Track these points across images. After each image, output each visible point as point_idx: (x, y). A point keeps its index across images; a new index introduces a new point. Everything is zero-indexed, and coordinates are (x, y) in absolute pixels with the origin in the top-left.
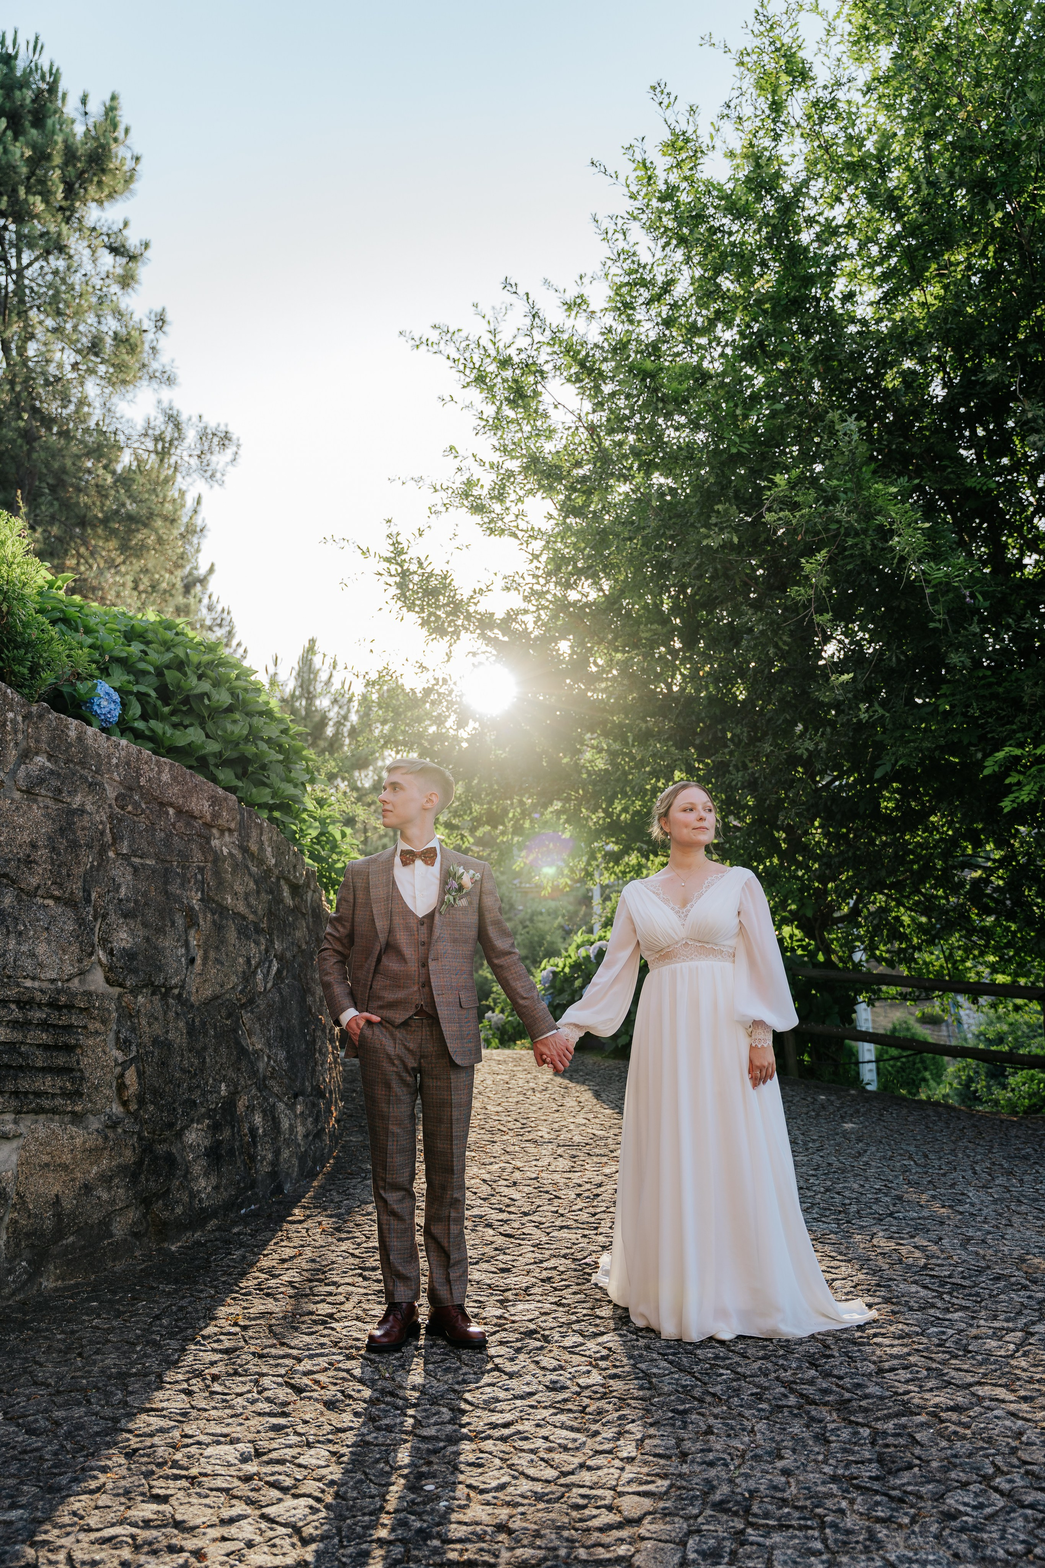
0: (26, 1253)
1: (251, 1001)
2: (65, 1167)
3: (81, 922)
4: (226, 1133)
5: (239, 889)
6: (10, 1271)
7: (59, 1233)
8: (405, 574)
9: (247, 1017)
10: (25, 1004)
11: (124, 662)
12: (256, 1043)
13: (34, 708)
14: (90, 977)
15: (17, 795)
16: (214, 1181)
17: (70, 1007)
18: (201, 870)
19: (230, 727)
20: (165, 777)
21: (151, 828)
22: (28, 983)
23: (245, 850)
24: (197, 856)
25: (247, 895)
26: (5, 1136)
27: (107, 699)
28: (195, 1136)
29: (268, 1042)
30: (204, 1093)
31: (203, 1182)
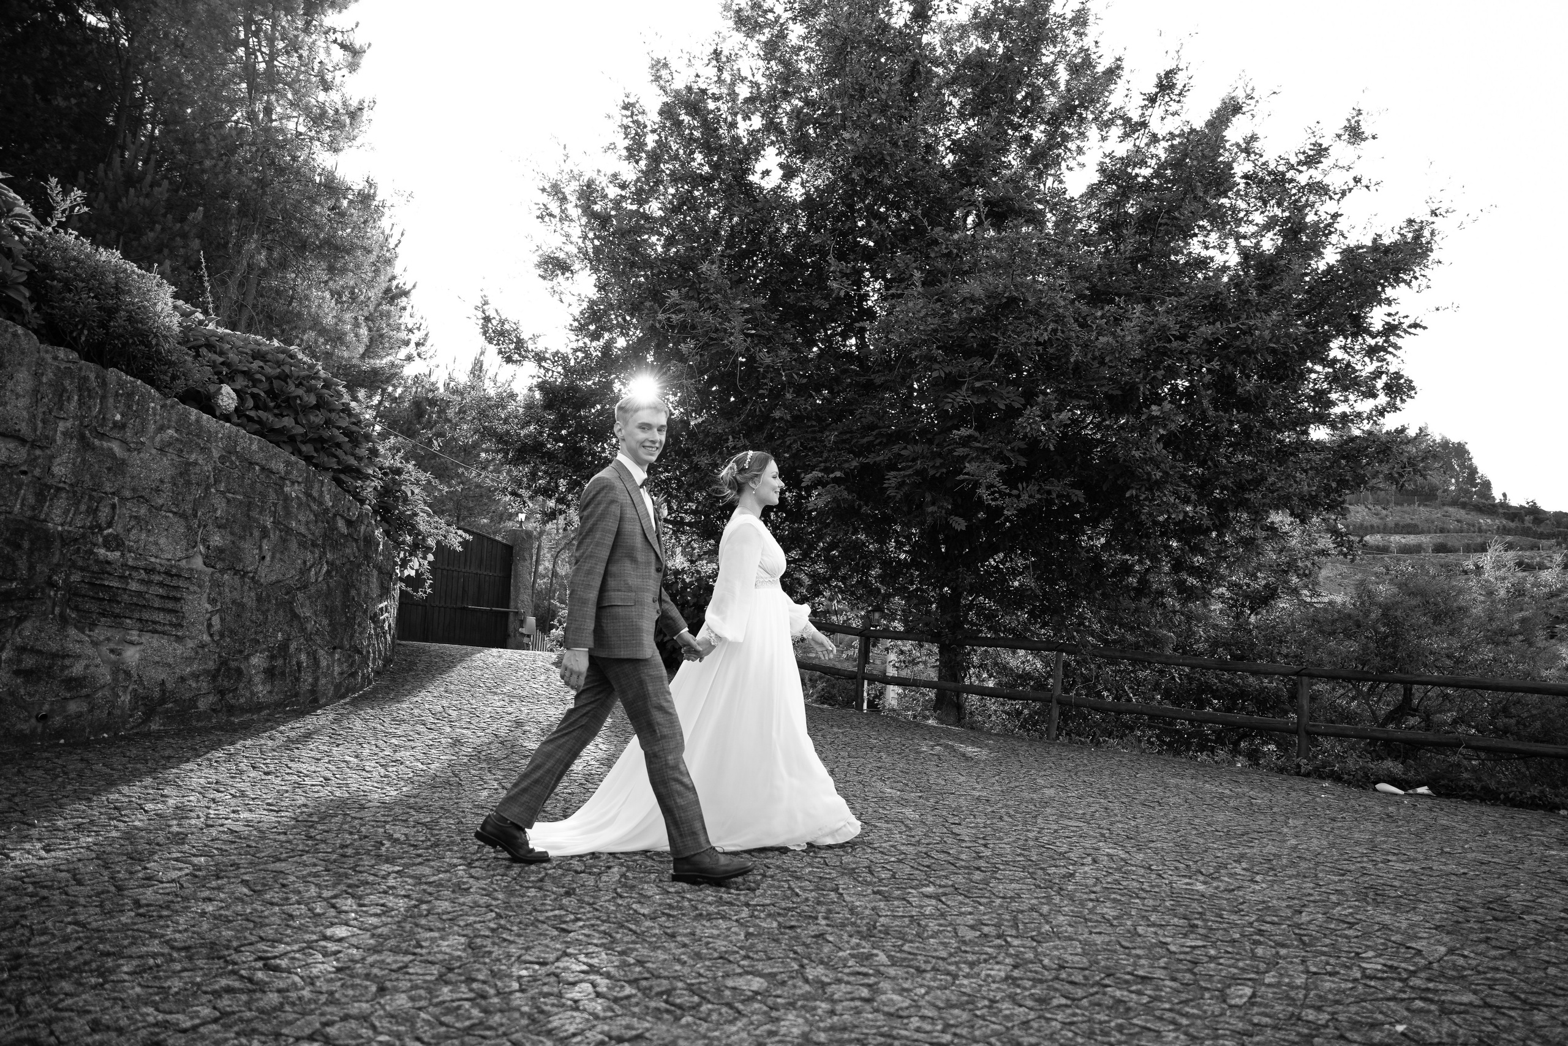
0: (142, 708)
1: (305, 587)
2: (169, 665)
3: (189, 528)
4: (280, 662)
5: (303, 519)
6: (131, 716)
7: (163, 700)
8: (487, 319)
9: (300, 595)
10: (150, 570)
11: (247, 374)
12: (306, 612)
13: (168, 402)
14: (193, 561)
15: (154, 451)
16: (268, 688)
17: (179, 576)
19: (312, 418)
20: (255, 447)
21: (243, 477)
22: (153, 560)
23: (308, 495)
24: (272, 497)
25: (307, 523)
26: (132, 643)
27: (227, 397)
28: (258, 660)
29: (315, 613)
30: (265, 637)
31: (261, 688)
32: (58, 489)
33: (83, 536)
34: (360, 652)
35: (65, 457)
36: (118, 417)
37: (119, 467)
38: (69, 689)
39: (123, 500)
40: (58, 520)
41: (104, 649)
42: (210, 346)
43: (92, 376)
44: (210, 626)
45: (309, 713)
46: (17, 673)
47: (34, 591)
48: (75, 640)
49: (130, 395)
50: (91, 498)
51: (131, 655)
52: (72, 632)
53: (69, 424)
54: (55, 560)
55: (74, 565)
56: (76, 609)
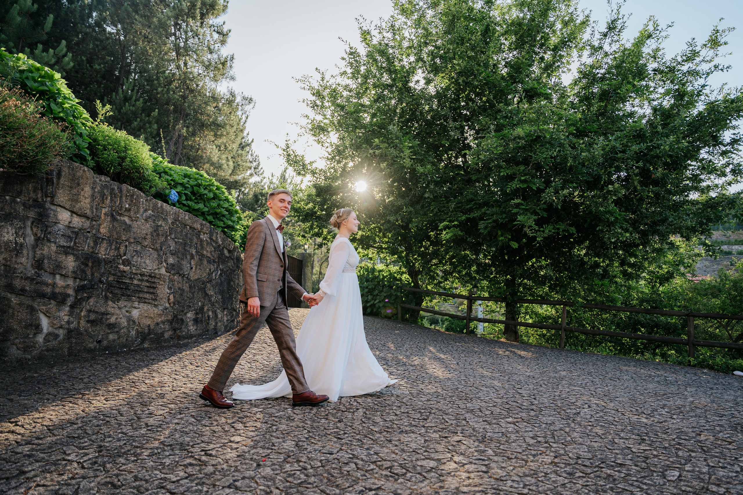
0: (140, 337)
1: (211, 281)
2: (152, 318)
3: (159, 255)
4: (200, 316)
5: (209, 250)
6: (136, 341)
7: (149, 334)
8: (289, 155)
9: (208, 285)
10: (142, 275)
11: (181, 184)
12: (211, 293)
13: (149, 198)
14: (161, 270)
15: (143, 221)
16: (195, 327)
17: (155, 277)
18: (196, 244)
19: (212, 204)
20: (187, 218)
21: (182, 231)
22: (143, 270)
24: (195, 240)
25: (211, 252)
26: (135, 308)
27: (174, 195)
28: (190, 315)
29: (215, 293)
30: (193, 304)
31: (192, 327)
32: (103, 239)
33: (114, 260)
34: (235, 311)
35: (105, 225)
36: (127, 206)
37: (128, 228)
38: (109, 329)
39: (130, 243)
40: (103, 253)
41: (124, 311)
42: (165, 173)
43: (116, 188)
44: (169, 299)
45: (213, 339)
46: (88, 322)
47: (94, 285)
48: (111, 307)
49: (132, 196)
50: (117, 243)
51: (135, 313)
52: (110, 303)
53: (107, 210)
54: (102, 271)
55: (110, 273)
56: (112, 293)
